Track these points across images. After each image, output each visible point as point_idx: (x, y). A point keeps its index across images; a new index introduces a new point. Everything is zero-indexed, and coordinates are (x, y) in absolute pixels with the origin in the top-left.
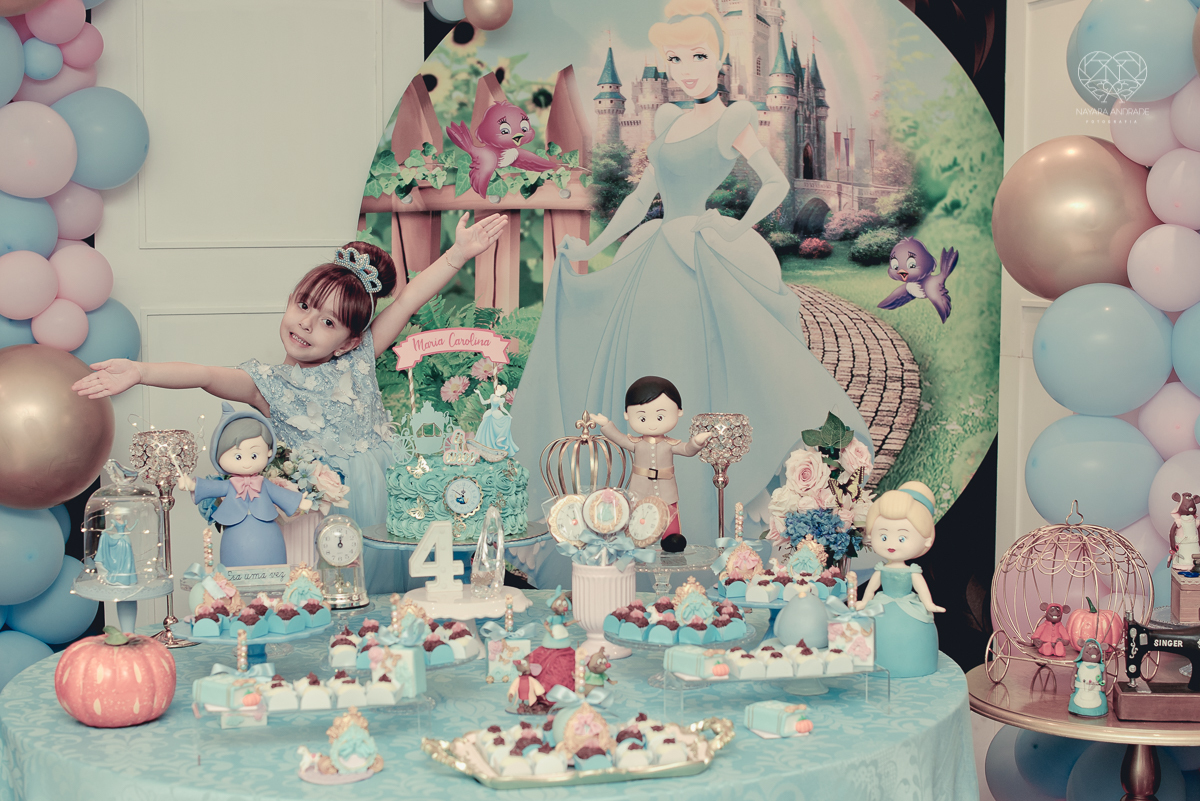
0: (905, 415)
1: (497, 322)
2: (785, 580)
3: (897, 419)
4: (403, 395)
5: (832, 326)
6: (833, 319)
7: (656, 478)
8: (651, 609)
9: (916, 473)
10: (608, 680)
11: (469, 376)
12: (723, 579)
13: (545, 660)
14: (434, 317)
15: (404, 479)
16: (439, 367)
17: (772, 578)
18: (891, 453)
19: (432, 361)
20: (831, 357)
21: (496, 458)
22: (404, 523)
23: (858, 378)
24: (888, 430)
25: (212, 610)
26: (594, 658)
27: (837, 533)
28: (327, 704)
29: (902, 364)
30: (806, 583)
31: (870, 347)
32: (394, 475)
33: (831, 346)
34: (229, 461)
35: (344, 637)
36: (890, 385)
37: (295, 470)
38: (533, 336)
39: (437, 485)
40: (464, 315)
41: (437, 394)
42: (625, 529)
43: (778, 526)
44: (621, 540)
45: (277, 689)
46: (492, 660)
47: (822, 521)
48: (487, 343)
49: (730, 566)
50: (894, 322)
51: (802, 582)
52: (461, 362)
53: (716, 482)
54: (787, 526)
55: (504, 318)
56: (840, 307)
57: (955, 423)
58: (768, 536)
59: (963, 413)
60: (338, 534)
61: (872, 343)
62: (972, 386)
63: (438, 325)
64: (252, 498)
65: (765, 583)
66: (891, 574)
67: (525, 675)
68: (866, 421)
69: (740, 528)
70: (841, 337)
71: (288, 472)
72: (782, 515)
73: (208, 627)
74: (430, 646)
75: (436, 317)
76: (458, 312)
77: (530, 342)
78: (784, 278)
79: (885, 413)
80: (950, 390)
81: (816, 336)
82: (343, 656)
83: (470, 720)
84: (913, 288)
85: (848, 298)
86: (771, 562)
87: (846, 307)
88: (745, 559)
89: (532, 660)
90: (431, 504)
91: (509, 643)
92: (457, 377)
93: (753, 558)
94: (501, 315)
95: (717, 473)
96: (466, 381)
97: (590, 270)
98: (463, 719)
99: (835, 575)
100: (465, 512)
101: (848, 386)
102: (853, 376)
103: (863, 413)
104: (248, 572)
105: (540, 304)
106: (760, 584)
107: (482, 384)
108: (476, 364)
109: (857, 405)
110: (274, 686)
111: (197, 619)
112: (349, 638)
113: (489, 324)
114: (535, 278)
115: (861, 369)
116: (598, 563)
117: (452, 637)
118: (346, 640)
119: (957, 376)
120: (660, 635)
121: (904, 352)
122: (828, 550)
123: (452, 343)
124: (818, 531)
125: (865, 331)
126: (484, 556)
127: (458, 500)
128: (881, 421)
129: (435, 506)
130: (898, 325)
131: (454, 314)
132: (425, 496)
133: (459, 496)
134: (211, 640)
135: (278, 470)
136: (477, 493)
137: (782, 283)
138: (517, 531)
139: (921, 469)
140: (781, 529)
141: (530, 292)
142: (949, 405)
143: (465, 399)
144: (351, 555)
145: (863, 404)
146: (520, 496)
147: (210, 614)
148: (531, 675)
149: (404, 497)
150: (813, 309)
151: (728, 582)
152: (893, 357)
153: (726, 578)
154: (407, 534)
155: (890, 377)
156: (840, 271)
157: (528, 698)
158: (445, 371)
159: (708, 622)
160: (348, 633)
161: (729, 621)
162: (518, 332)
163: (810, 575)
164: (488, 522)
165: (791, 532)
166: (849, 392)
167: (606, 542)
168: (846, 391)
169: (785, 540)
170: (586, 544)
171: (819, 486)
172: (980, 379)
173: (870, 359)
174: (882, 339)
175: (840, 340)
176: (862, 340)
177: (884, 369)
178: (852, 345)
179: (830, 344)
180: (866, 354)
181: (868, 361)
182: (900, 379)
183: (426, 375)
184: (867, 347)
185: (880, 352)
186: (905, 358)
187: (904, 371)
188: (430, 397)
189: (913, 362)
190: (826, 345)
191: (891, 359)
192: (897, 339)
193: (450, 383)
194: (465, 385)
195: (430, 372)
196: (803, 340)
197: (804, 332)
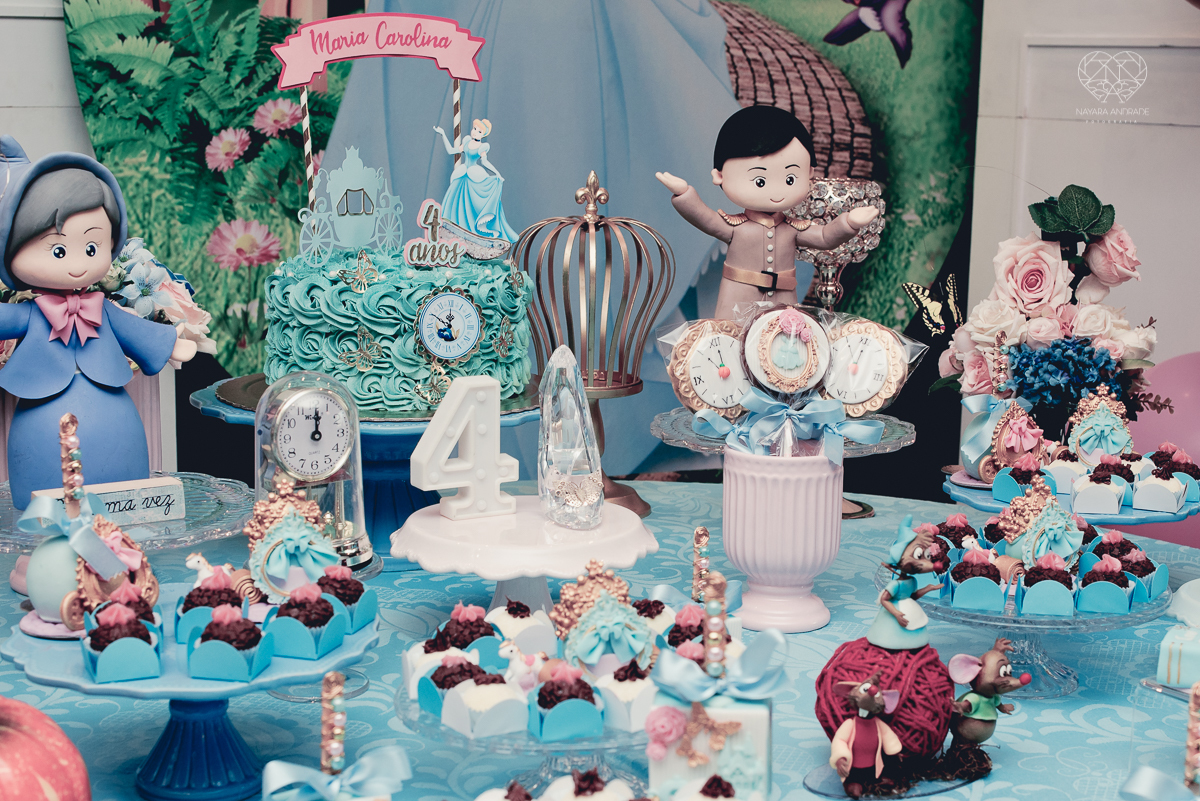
4: (144, 159)
5: (765, 65)
6: (768, 55)
7: (773, 288)
11: (250, 129)
14: (195, 29)
16: (203, 113)
26: (988, 664)
29: (852, 126)
31: (814, 99)
33: (763, 96)
39: (398, 306)
40: (243, 26)
41: (200, 157)
44: (818, 404)
50: (843, 64)
52: (237, 104)
57: (912, 211)
59: (924, 197)
61: (815, 92)
62: (934, 160)
63: (201, 45)
64: (84, 340)
75: (197, 29)
76: (234, 22)
77: (345, 75)
80: (908, 165)
81: (745, 81)
84: (867, 15)
85: (786, 24)
87: (784, 38)
92: (231, 130)
96: (246, 136)
100: (454, 354)
107: (271, 142)
108: (260, 109)
119: (917, 144)
121: (854, 107)
125: (807, 75)
127: (440, 333)
130: (848, 68)
139: (871, 277)
142: (907, 185)
143: (243, 167)
149: (326, 330)
150: (742, 40)
152: (840, 113)
155: (838, 144)
158: (213, 120)
167: (791, 409)
172: (943, 149)
173: (813, 116)
174: (828, 89)
175: (776, 87)
176: (803, 88)
177: (830, 131)
178: (792, 94)
179: (763, 93)
180: (807, 108)
181: (810, 119)
182: (849, 147)
183: (182, 126)
184: (810, 99)
185: (825, 106)
186: (856, 116)
187: (854, 135)
188: (188, 162)
189: (864, 122)
190: (758, 93)
191: (838, 118)
192: (847, 89)
193: (220, 139)
194: (244, 143)
195: (187, 121)
196: (729, 84)
197: (731, 73)
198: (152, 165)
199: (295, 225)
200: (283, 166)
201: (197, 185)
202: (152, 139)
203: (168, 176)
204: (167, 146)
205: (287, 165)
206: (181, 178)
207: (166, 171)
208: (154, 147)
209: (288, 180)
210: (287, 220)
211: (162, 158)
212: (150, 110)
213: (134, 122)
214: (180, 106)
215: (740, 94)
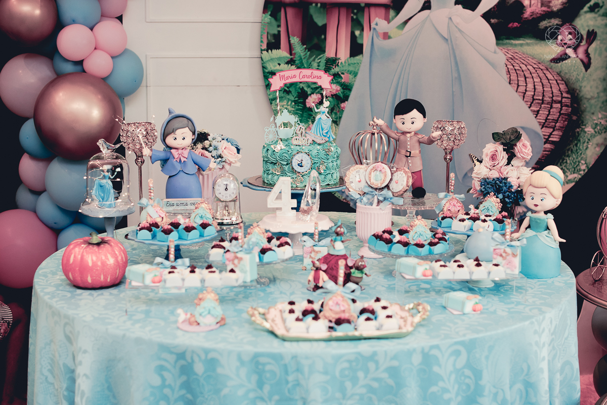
0: (562, 122)
1: (338, 65)
2: (475, 219)
3: (558, 124)
4: (285, 103)
5: (523, 71)
6: (524, 68)
7: (410, 156)
8: (396, 233)
9: (567, 154)
10: (366, 274)
12: (441, 216)
13: (329, 262)
14: (303, 61)
15: (270, 152)
16: (306, 89)
17: (468, 217)
18: (552, 143)
19: (301, 85)
20: (522, 89)
21: (321, 142)
22: (270, 176)
23: (537, 101)
24: (552, 130)
25: (148, 225)
26: (357, 261)
27: (509, 192)
28: (198, 284)
29: (562, 94)
30: (487, 221)
31: (544, 84)
32: (266, 149)
33: (522, 83)
34: (170, 140)
35: (218, 243)
36: (555, 105)
37: (210, 145)
38: (357, 73)
39: (288, 156)
40: (319, 60)
41: (304, 103)
42: (387, 187)
43: (477, 185)
44: (385, 191)
45: (171, 274)
46: (306, 258)
47: (501, 185)
48: (320, 77)
49: (445, 209)
50: (558, 71)
51: (484, 221)
52: (317, 87)
53: (445, 159)
54: (481, 186)
55: (341, 63)
56: (528, 61)
57: (590, 127)
58: (471, 192)
59: (596, 122)
60: (225, 183)
61: (545, 81)
62: (601, 107)
63: (305, 66)
64: (182, 161)
65: (463, 220)
66: (535, 219)
67: (318, 269)
68: (540, 125)
69: (452, 187)
70: (528, 78)
71: (207, 146)
72: (479, 180)
73: (146, 234)
74: (263, 251)
75: (304, 61)
76: (316, 59)
77: (355, 76)
78: (497, 44)
79: (551, 121)
80: (588, 109)
81: (514, 77)
82: (216, 255)
83: (285, 294)
84: (570, 52)
85: (533, 56)
86: (470, 207)
87: (531, 61)
88: (454, 206)
89: (322, 261)
90: (284, 166)
91: (315, 248)
92: (315, 94)
93: (459, 205)
94: (340, 61)
95: (446, 153)
97: (389, 38)
98: (281, 293)
99: (504, 217)
100: (303, 171)
101: (531, 105)
102: (534, 100)
103: (538, 120)
104: (178, 202)
105: (361, 56)
106: (460, 220)
109: (535, 116)
110: (170, 272)
111: (141, 229)
112: (222, 244)
113: (333, 66)
114: (359, 41)
115: (538, 96)
116: (371, 204)
117: (279, 246)
118: (220, 245)
119: (593, 101)
120: (398, 249)
121: (563, 87)
122: (502, 201)
123: (301, 77)
124: (498, 191)
125: (541, 75)
126: (309, 197)
127: (299, 165)
128: (548, 125)
129: (286, 168)
130: (560, 72)
131: (314, 60)
132: (281, 162)
133: (299, 163)
134: (147, 242)
135: (202, 145)
136: (309, 161)
137: (496, 47)
138: (333, 183)
139: (570, 152)
140: (478, 188)
141: (356, 49)
142: (587, 117)
144: (232, 195)
145: (539, 115)
146: (335, 164)
147: (147, 227)
148: (321, 269)
149: (270, 162)
150: (513, 62)
151: (443, 218)
152: (556, 89)
153: (442, 216)
154: (271, 182)
155: (555, 101)
156: (528, 41)
157: (319, 283)
158: (309, 91)
159: (426, 243)
160: (222, 240)
161: (438, 243)
162: (348, 71)
163: (490, 216)
164: (312, 179)
165: (483, 190)
166: (531, 108)
167: (377, 193)
168: (529, 107)
169: (479, 195)
170: (365, 193)
171: (500, 165)
173: (544, 90)
174: (551, 80)
175: (527, 79)
176: (540, 80)
177: (551, 96)
178: (534, 82)
179: (521, 82)
180: (541, 87)
181: (542, 91)
182: (560, 102)
183: (298, 93)
184: (542, 84)
185: (550, 87)
186: (564, 90)
187: (562, 98)
188: (300, 105)
189: (567, 92)
190: (519, 82)
191: (555, 91)
192: (560, 80)
193: (311, 97)
194: (319, 99)
195: (300, 91)
196: (506, 79)
197: (507, 74)
198: (288, 105)
199: (336, 126)
200: (333, 106)
201: (303, 112)
202: (288, 97)
203: (293, 109)
204: (293, 99)
205: (334, 106)
206: (297, 110)
207: (292, 107)
208: (289, 100)
209: (334, 111)
210: (334, 124)
211: (291, 103)
212: (288, 87)
213: (282, 92)
214: (298, 87)
215: (511, 82)
